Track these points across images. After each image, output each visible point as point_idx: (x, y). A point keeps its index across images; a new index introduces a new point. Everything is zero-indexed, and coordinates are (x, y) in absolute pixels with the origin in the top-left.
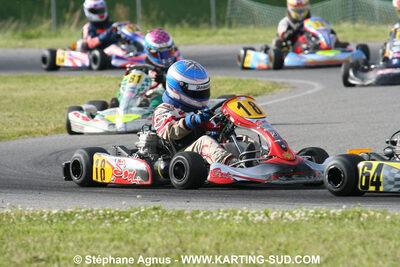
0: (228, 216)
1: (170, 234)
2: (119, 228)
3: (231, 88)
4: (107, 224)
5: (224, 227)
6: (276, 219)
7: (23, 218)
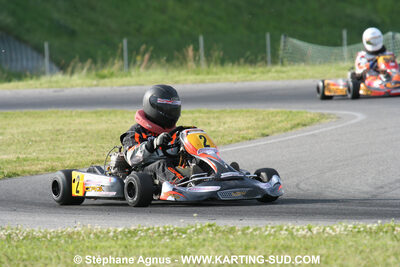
0: (275, 232)
1: (222, 248)
2: (177, 243)
3: (283, 118)
4: (167, 240)
5: (271, 241)
6: (318, 233)
7: (92, 236)
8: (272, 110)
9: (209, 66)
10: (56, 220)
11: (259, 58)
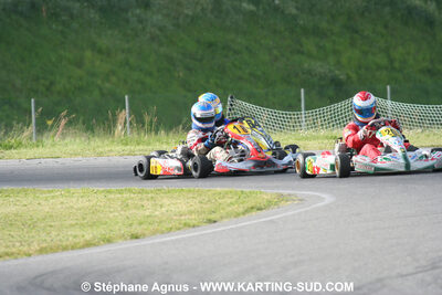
3: (233, 200)
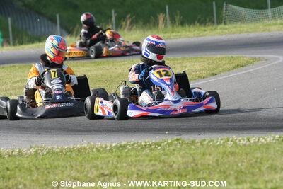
0: (224, 142)
1: (187, 155)
4: (147, 151)
5: (221, 149)
6: (255, 142)
7: (94, 150)
8: (219, 56)
9: (173, 26)
10: (69, 139)
11: (208, 20)
